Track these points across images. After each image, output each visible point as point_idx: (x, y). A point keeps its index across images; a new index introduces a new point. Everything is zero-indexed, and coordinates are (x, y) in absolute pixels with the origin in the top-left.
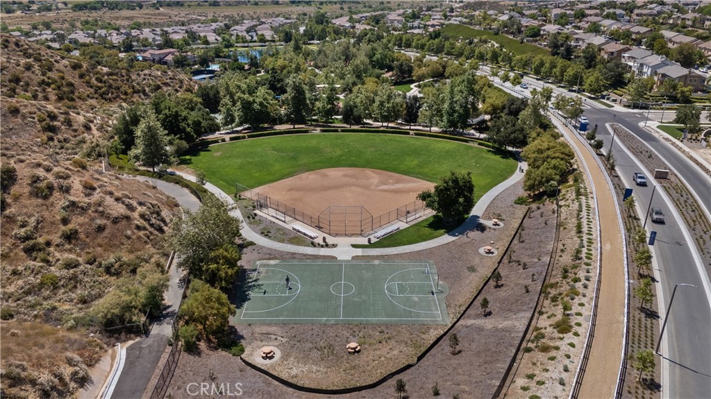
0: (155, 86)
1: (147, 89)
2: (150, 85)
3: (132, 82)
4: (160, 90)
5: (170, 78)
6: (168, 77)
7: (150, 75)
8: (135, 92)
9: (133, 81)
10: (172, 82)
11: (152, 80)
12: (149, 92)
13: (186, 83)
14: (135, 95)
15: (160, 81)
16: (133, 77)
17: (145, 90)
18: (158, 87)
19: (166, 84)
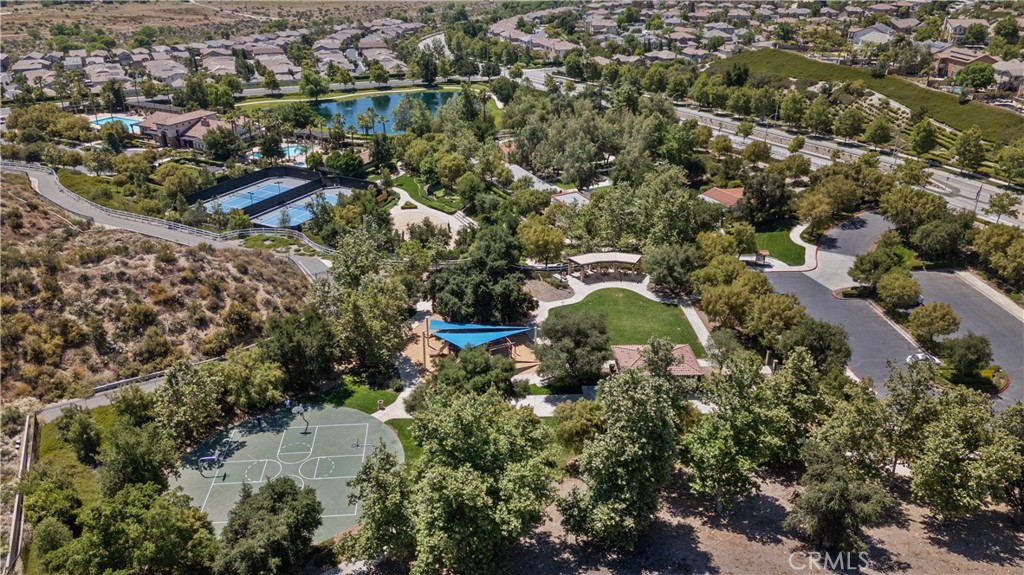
0: (135, 313)
1: (109, 327)
2: (121, 313)
3: (61, 310)
4: (151, 330)
5: (185, 281)
6: (177, 276)
7: (121, 276)
8: (68, 344)
9: (65, 304)
10: (188, 293)
11: (128, 292)
12: (117, 336)
13: (232, 284)
14: (70, 353)
15: (151, 293)
16: (68, 291)
17: (103, 335)
18: (148, 319)
19: (172, 303)
